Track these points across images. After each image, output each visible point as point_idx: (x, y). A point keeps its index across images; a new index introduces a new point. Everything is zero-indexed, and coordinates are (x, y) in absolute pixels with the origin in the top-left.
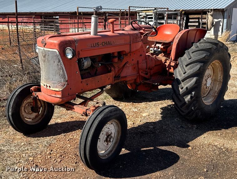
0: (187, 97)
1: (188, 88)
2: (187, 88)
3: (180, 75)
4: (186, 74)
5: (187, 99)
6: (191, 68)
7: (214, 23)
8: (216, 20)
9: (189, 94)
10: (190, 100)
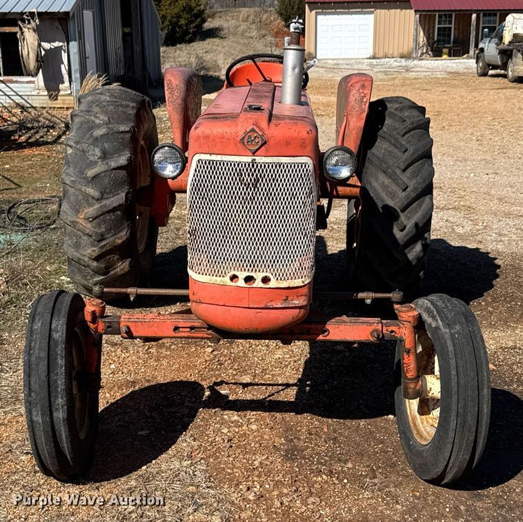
0: (412, 249)
1: (421, 225)
2: (416, 225)
3: (392, 195)
4: (408, 189)
5: (414, 254)
6: (415, 175)
7: (43, 53)
8: (46, 45)
9: (418, 241)
10: (421, 255)
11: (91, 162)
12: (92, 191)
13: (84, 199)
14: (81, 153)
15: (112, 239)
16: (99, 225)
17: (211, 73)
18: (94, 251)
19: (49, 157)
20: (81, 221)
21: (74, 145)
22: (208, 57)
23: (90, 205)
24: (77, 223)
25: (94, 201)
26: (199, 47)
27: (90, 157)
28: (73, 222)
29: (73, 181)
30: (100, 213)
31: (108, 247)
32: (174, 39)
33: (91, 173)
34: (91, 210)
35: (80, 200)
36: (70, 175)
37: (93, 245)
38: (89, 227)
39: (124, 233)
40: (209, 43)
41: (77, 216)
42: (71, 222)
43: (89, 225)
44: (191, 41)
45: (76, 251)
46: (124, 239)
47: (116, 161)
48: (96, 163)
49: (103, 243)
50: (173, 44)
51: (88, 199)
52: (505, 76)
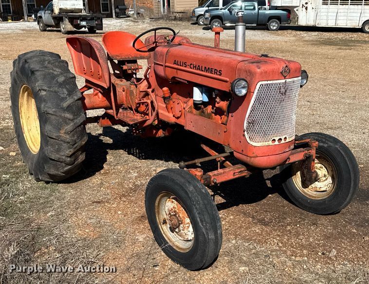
11: (63, 98)
12: (68, 115)
13: (63, 121)
14: (54, 93)
15: (80, 142)
16: (73, 136)
18: (71, 151)
20: (62, 135)
21: (48, 89)
23: (67, 124)
24: (61, 136)
25: (70, 121)
27: (61, 95)
28: (57, 136)
29: (54, 111)
30: (75, 127)
31: (78, 148)
33: (65, 105)
34: (69, 127)
35: (61, 122)
36: (50, 108)
37: (69, 148)
38: (68, 138)
39: (85, 137)
41: (59, 132)
42: (56, 136)
43: (68, 137)
45: (57, 154)
46: (86, 141)
47: (76, 95)
48: (66, 98)
49: (76, 145)
51: (66, 121)
52: (60, 31)
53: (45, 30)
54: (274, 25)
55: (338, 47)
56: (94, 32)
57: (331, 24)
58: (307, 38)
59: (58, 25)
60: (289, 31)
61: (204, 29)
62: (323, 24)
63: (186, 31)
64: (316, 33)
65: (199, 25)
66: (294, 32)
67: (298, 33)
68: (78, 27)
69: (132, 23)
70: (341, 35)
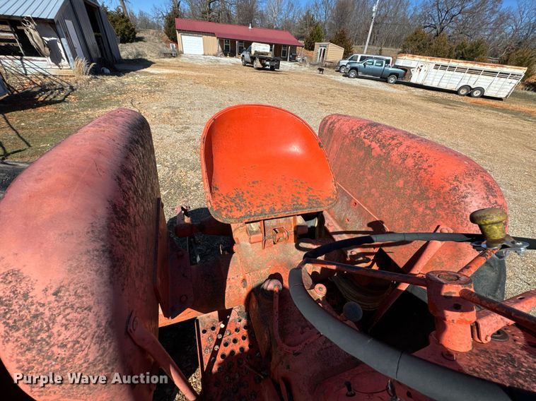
17: (143, 57)
19: (55, 114)
22: (140, 50)
26: (136, 45)
32: (125, 40)
40: (139, 43)
44: (131, 42)
50: (125, 43)
52: (253, 67)
53: (245, 65)
54: (392, 80)
55: (444, 106)
56: (274, 70)
57: (435, 85)
58: (416, 94)
59: (252, 63)
60: (402, 86)
61: (343, 76)
62: (428, 84)
63: (331, 76)
64: (421, 90)
65: (340, 72)
66: (405, 87)
67: (409, 88)
68: (264, 65)
69: (298, 66)
70: (441, 94)
